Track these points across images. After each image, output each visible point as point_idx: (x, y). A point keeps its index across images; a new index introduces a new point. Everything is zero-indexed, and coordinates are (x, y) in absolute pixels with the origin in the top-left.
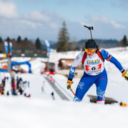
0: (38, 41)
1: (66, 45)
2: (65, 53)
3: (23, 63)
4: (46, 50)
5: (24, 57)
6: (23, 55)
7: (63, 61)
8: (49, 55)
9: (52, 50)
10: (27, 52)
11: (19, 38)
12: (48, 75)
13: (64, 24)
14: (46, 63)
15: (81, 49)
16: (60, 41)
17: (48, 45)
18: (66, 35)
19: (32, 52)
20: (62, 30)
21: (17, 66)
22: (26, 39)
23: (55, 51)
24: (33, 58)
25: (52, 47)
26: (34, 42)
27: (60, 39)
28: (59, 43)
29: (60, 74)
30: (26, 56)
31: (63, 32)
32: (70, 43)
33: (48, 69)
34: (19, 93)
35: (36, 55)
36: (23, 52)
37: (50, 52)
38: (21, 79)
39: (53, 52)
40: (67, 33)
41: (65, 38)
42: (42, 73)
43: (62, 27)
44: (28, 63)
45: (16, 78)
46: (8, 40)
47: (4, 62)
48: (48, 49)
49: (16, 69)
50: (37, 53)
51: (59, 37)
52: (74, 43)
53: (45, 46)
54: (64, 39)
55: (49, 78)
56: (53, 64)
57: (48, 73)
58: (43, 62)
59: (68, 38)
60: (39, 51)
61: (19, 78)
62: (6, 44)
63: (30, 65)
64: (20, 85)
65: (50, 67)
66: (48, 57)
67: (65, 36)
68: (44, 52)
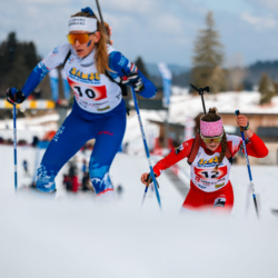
0: (139, 63)
1: (215, 77)
4: (160, 90)
8: (169, 102)
9: (176, 90)
13: (209, 19)
14: (161, 124)
15: (256, 88)
16: (200, 64)
17: (167, 75)
18: (215, 48)
20: (203, 35)
23: (186, 91)
25: (176, 81)
27: (198, 59)
28: (196, 70)
31: (207, 42)
32: (226, 72)
33: (166, 142)
37: (171, 94)
39: (180, 94)
40: (215, 43)
41: (213, 57)
42: (150, 152)
43: (205, 27)
48: (167, 86)
51: (196, 55)
52: (237, 69)
54: (209, 59)
56: (179, 128)
57: (166, 151)
58: (152, 122)
59: (220, 58)
65: (172, 135)
66: (167, 109)
67: (211, 52)
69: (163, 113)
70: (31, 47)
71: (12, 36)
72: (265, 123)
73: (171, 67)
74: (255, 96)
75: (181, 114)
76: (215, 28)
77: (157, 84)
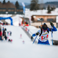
0: (17, 3)
1: (36, 6)
2: (35, 11)
3: (7, 18)
4: (22, 9)
5: (7, 14)
6: (7, 13)
7: (34, 17)
8: (25, 12)
9: (26, 9)
10: (9, 10)
11: (4, 1)
12: (24, 26)
15: (47, 9)
16: (32, 3)
17: (24, 5)
19: (13, 11)
21: (3, 20)
22: (9, 2)
23: (29, 10)
24: (14, 15)
25: (26, 7)
26: (14, 4)
29: (32, 25)
30: (9, 13)
32: (39, 5)
33: (24, 23)
34: (4, 39)
38: (6, 29)
39: (27, 10)
44: (10, 18)
45: (2, 29)
48: (24, 8)
52: (42, 4)
53: (22, 6)
55: (25, 28)
56: (27, 19)
57: (24, 25)
60: (18, 10)
61: (4, 29)
63: (11, 20)
65: (25, 21)
66: (24, 14)
68: (21, 11)
72: (49, 18)
73: (25, 4)
74: (46, 11)
75: (28, 15)
77: (21, 8)
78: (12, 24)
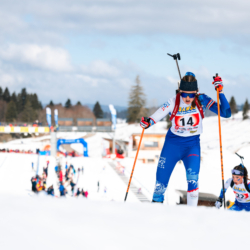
0: (97, 106)
1: (141, 113)
3: (75, 141)
5: (76, 131)
6: (75, 128)
8: (115, 128)
9: (119, 120)
11: (69, 102)
13: (137, 80)
14: (111, 140)
16: (132, 105)
17: (114, 112)
18: (141, 97)
20: (134, 88)
21: (65, 145)
22: (79, 103)
23: (124, 121)
24: (89, 133)
25: (119, 116)
27: (132, 103)
28: (130, 109)
31: (137, 92)
32: (147, 110)
33: (114, 151)
35: (94, 128)
36: (75, 124)
37: (117, 123)
38: (72, 166)
39: (121, 123)
40: (141, 94)
41: (140, 101)
42: (104, 157)
43: (135, 84)
44: (82, 141)
46: (51, 105)
47: (46, 140)
48: (114, 119)
49: (64, 151)
50: (96, 125)
51: (130, 100)
54: (138, 103)
57: (113, 156)
59: (143, 102)
60: (99, 121)
61: (69, 165)
62: (49, 111)
63: (85, 145)
64: (70, 176)
66: (114, 132)
67: (138, 98)
68: (107, 124)
69: (111, 134)
70: (35, 96)
71: (24, 90)
73: (115, 107)
76: (141, 85)
78: (86, 154)
